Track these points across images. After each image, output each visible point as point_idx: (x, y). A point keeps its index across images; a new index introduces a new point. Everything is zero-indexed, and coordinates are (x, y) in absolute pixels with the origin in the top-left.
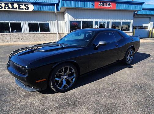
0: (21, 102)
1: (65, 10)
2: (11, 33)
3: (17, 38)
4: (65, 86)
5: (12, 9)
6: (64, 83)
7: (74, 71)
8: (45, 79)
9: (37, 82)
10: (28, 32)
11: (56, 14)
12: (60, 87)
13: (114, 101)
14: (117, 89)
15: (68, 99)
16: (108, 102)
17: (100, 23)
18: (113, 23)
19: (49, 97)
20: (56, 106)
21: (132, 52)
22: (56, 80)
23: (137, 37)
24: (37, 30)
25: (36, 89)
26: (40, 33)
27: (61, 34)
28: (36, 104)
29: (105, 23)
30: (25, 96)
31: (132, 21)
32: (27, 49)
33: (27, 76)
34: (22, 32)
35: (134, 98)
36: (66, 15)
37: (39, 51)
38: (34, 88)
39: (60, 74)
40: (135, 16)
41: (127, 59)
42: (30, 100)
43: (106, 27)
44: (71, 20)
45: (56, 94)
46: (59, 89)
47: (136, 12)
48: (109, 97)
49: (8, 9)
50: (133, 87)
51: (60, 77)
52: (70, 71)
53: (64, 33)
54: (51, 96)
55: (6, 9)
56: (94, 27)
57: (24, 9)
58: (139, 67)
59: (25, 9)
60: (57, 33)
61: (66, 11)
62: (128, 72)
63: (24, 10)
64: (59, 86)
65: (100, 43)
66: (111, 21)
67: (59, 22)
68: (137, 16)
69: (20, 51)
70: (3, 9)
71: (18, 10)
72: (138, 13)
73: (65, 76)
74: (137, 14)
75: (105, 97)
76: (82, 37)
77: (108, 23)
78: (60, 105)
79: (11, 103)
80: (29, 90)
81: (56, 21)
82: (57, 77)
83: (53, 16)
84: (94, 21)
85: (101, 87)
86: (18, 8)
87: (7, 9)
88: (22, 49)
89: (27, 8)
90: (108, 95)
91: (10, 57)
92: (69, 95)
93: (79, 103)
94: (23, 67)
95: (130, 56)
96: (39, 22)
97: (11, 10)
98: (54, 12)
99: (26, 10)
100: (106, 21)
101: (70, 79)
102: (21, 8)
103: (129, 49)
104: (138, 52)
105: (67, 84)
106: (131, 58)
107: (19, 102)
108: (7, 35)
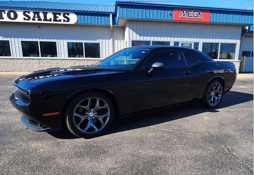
5: (44, 20)
11: (112, 29)
17: (182, 44)
18: (204, 44)
29: (191, 44)
36: (127, 31)
44: (135, 39)
49: (38, 20)
55: (35, 20)
57: (62, 21)
59: (64, 21)
63: (62, 22)
66: (201, 41)
70: (31, 21)
71: (52, 22)
73: (93, 113)
77: (196, 44)
84: (172, 40)
86: (53, 19)
87: (37, 21)
97: (42, 22)
98: (109, 27)
99: (65, 23)
100: (192, 40)
101: (100, 119)
102: (58, 19)
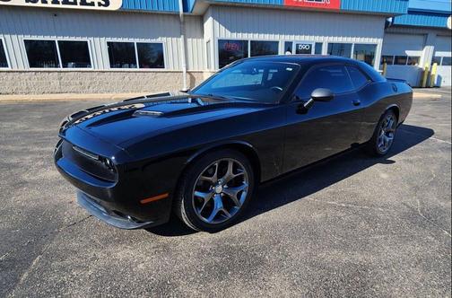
0: (95, 258)
1: (207, 10)
2: (62, 69)
3: (78, 82)
4: (219, 215)
5: (63, 3)
6: (219, 205)
7: (243, 171)
8: (166, 195)
9: (143, 202)
10: (107, 66)
11: (182, 19)
12: (207, 217)
13: (359, 257)
14: (363, 224)
15: (230, 251)
16: (345, 259)
17: (297, 45)
18: (331, 45)
19: (175, 245)
20: (199, 272)
21: (392, 122)
22: (196, 197)
23: (403, 81)
24: (131, 63)
25: (139, 222)
26: (138, 69)
28: (141, 266)
29: (311, 45)
30: (107, 241)
31: (379, 42)
32: (107, 111)
33: (115, 185)
34: (90, 67)
35: (415, 249)
36: (209, 24)
37: (146, 115)
38: (133, 219)
39: (206, 182)
40: (388, 30)
41: (380, 141)
42: (122, 253)
44: (223, 37)
45: (194, 237)
46: (204, 222)
47: (390, 20)
48: (345, 247)
49: (53, 3)
50: (405, 216)
51: (205, 187)
52: (235, 171)
53: (202, 72)
54: (180, 241)
56: (280, 54)
57: (96, 4)
58: (411, 162)
59: (100, 4)
60: (184, 70)
61: (210, 12)
62: (384, 176)
63: (96, 7)
64: (203, 214)
66: (326, 40)
67: (189, 40)
68: (392, 30)
69: (89, 116)
70: (39, 4)
71: (78, 7)
72: (395, 23)
73: (220, 187)
74: (393, 26)
75: (332, 246)
77: (319, 45)
78: (208, 268)
80: (118, 225)
81: (181, 39)
82: (198, 189)
83: (173, 24)
84: (281, 39)
85: (317, 216)
86: (79, 1)
87: (50, 4)
88: (92, 110)
89: (103, 3)
90: (341, 241)
91: (63, 132)
92: (232, 240)
93: (261, 262)
94: (101, 158)
95: (387, 134)
96: (135, 41)
97: (61, 6)
98: (176, 16)
99: (102, 8)
100: (312, 39)
101: (233, 194)
102: (88, 1)
104: (404, 123)
105: (225, 207)
106: (388, 139)
107: (92, 259)
108: (51, 74)
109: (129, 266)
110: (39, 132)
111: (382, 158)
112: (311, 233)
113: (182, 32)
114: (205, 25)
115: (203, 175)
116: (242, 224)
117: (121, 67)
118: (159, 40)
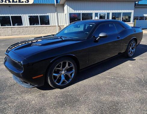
0: (17, 99)
2: (12, 26)
3: (18, 31)
4: (64, 82)
5: (12, 2)
6: (63, 78)
7: (72, 65)
8: (42, 75)
9: (33, 78)
10: (29, 25)
11: (56, 6)
12: (59, 83)
13: (116, 99)
14: (119, 85)
15: (67, 96)
16: (110, 99)
17: (100, 14)
18: (113, 13)
19: (47, 94)
20: (54, 104)
21: (134, 44)
22: (54, 76)
23: (139, 28)
24: (38, 23)
25: (33, 85)
26: (40, 26)
27: (61, 27)
28: (33, 102)
29: (105, 14)
30: (22, 92)
31: (132, 11)
32: (27, 43)
34: (22, 25)
35: (139, 95)
36: (66, 7)
37: (36, 45)
38: (31, 84)
39: (58, 70)
40: (136, 6)
41: (129, 51)
42: (28, 97)
43: (106, 18)
44: (71, 12)
45: (54, 90)
46: (57, 85)
47: (137, 2)
48: (111, 94)
49: (9, 2)
50: (137, 82)
51: (58, 72)
52: (69, 65)
53: (64, 26)
54: (49, 92)
55: (6, 2)
56: (93, 18)
57: (24, 2)
58: (142, 60)
59: (25, 2)
60: (57, 25)
61: (66, 3)
62: (130, 66)
63: (24, 3)
64: (57, 82)
65: (101, 35)
66: (111, 12)
67: (59, 14)
68: (138, 7)
69: (20, 45)
70: (4, 3)
71: (18, 3)
72: (139, 4)
73: (64, 72)
74: (138, 5)
75: (106, 94)
76: (81, 29)
77: (108, 14)
78: (58, 103)
79: (7, 100)
80: (26, 86)
81: (56, 14)
82: (55, 72)
83: (52, 8)
84: (93, 12)
85: (102, 82)
86: (18, 1)
87: (7, 3)
88: (21, 42)
89: (27, 1)
90: (110, 92)
92: (68, 92)
93: (78, 100)
95: (132, 49)
96: (39, 15)
97: (12, 3)
98: (54, 5)
99: (26, 3)
100: (106, 12)
101: (69, 74)
102: (21, 1)
103: (131, 40)
104: (140, 44)
105: (66, 79)
106: (133, 51)
107: (16, 99)
108: (8, 28)
109: (29, 102)
110: (2, 51)
111: (131, 58)
112: (98, 89)
113: (56, 11)
114: (64, 8)
115: (56, 67)
116: (73, 85)
117: (34, 25)
118: (47, 14)
